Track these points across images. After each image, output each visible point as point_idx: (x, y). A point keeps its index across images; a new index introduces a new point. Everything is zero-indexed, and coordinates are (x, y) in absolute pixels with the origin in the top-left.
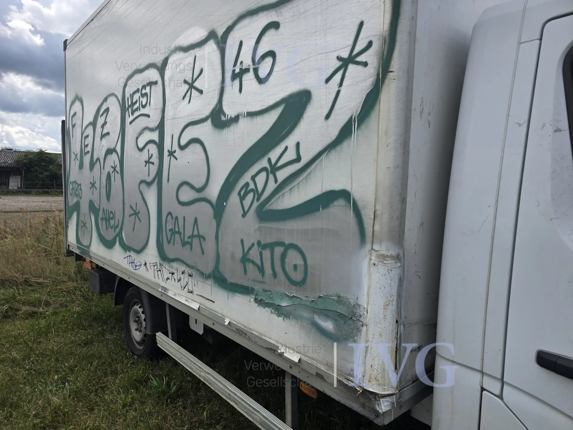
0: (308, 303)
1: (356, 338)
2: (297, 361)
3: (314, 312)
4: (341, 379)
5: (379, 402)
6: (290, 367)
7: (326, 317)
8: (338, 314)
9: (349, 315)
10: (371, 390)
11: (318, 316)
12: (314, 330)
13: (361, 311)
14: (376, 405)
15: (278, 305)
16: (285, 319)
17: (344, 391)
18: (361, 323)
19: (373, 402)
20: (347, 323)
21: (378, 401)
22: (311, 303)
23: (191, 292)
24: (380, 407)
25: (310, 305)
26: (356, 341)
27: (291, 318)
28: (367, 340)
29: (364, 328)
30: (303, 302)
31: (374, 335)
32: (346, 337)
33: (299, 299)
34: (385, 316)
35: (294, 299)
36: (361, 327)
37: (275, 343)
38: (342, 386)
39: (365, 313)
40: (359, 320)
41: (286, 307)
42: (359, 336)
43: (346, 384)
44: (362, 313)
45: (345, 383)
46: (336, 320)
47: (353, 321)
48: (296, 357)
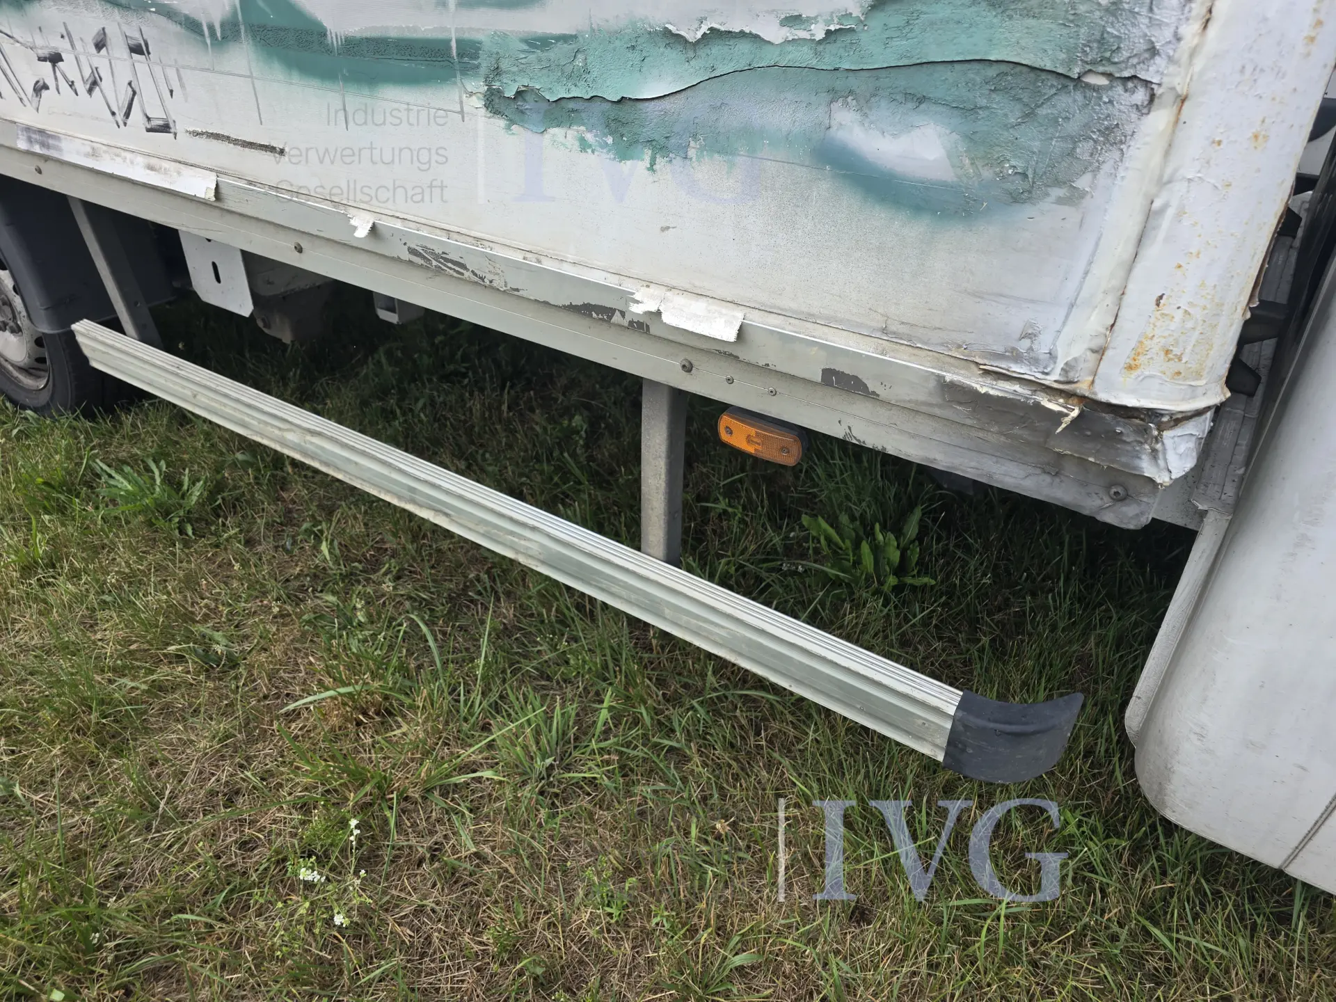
0: (804, 56)
1: (1083, 182)
2: (730, 336)
3: (834, 95)
4: (956, 378)
5: (1159, 446)
6: (684, 366)
7: (910, 105)
8: (992, 72)
9: (1071, 62)
10: (1131, 401)
11: (860, 110)
12: (824, 187)
13: (1160, 25)
14: (1144, 457)
15: (619, 98)
16: (661, 162)
17: (969, 422)
18: (1140, 96)
19: (1129, 448)
20: (1043, 111)
21: (1157, 442)
22: (820, 48)
23: (165, 128)
24: (1161, 462)
25: (814, 63)
26: (1082, 194)
27: (692, 153)
28: (1161, 176)
29: (1160, 118)
30: (769, 57)
31: (1219, 143)
32: (1019, 185)
33: (744, 47)
34: (1319, 23)
35: (716, 50)
36: (1134, 116)
37: (612, 281)
38: (960, 403)
39: (1190, 31)
40: (1134, 77)
41: (665, 104)
42: (1106, 168)
43: (986, 395)
44: (1162, 37)
45: (983, 390)
46: (968, 111)
47: (1088, 94)
48: (723, 320)
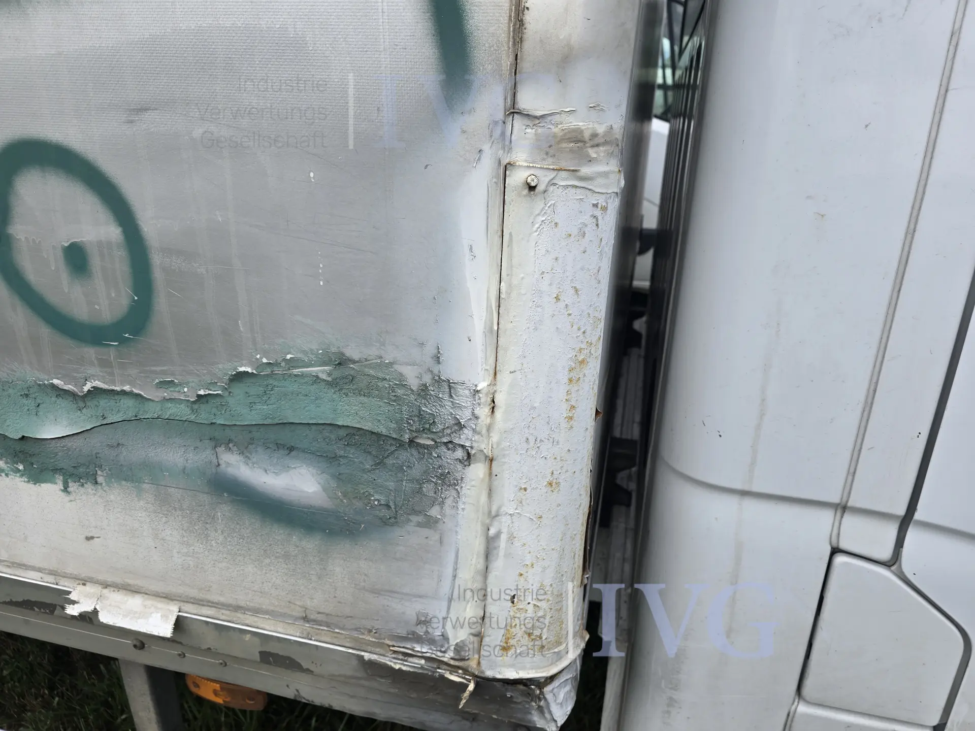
0: (183, 412)
1: (434, 512)
2: (166, 631)
3: (216, 443)
4: (374, 657)
5: (542, 703)
6: (135, 646)
7: (282, 452)
8: (342, 433)
9: (400, 430)
10: (512, 675)
11: (242, 453)
12: (224, 510)
13: (460, 407)
14: (533, 712)
15: (20, 436)
16: (73, 486)
17: (392, 690)
18: (460, 454)
19: (520, 706)
20: (390, 461)
21: (540, 700)
22: (196, 406)
24: (547, 715)
25: (193, 417)
26: (437, 521)
27: (100, 479)
28: (490, 512)
29: (477, 470)
30: (152, 411)
31: (525, 489)
32: (384, 513)
33: (128, 402)
34: (573, 407)
35: (103, 402)
36: (459, 467)
37: (46, 581)
38: (382, 677)
39: (483, 411)
40: (451, 442)
41: (69, 443)
42: (449, 502)
43: (400, 670)
44: (464, 416)
45: (397, 667)
46: (332, 459)
47: (421, 450)
48: (159, 615)
